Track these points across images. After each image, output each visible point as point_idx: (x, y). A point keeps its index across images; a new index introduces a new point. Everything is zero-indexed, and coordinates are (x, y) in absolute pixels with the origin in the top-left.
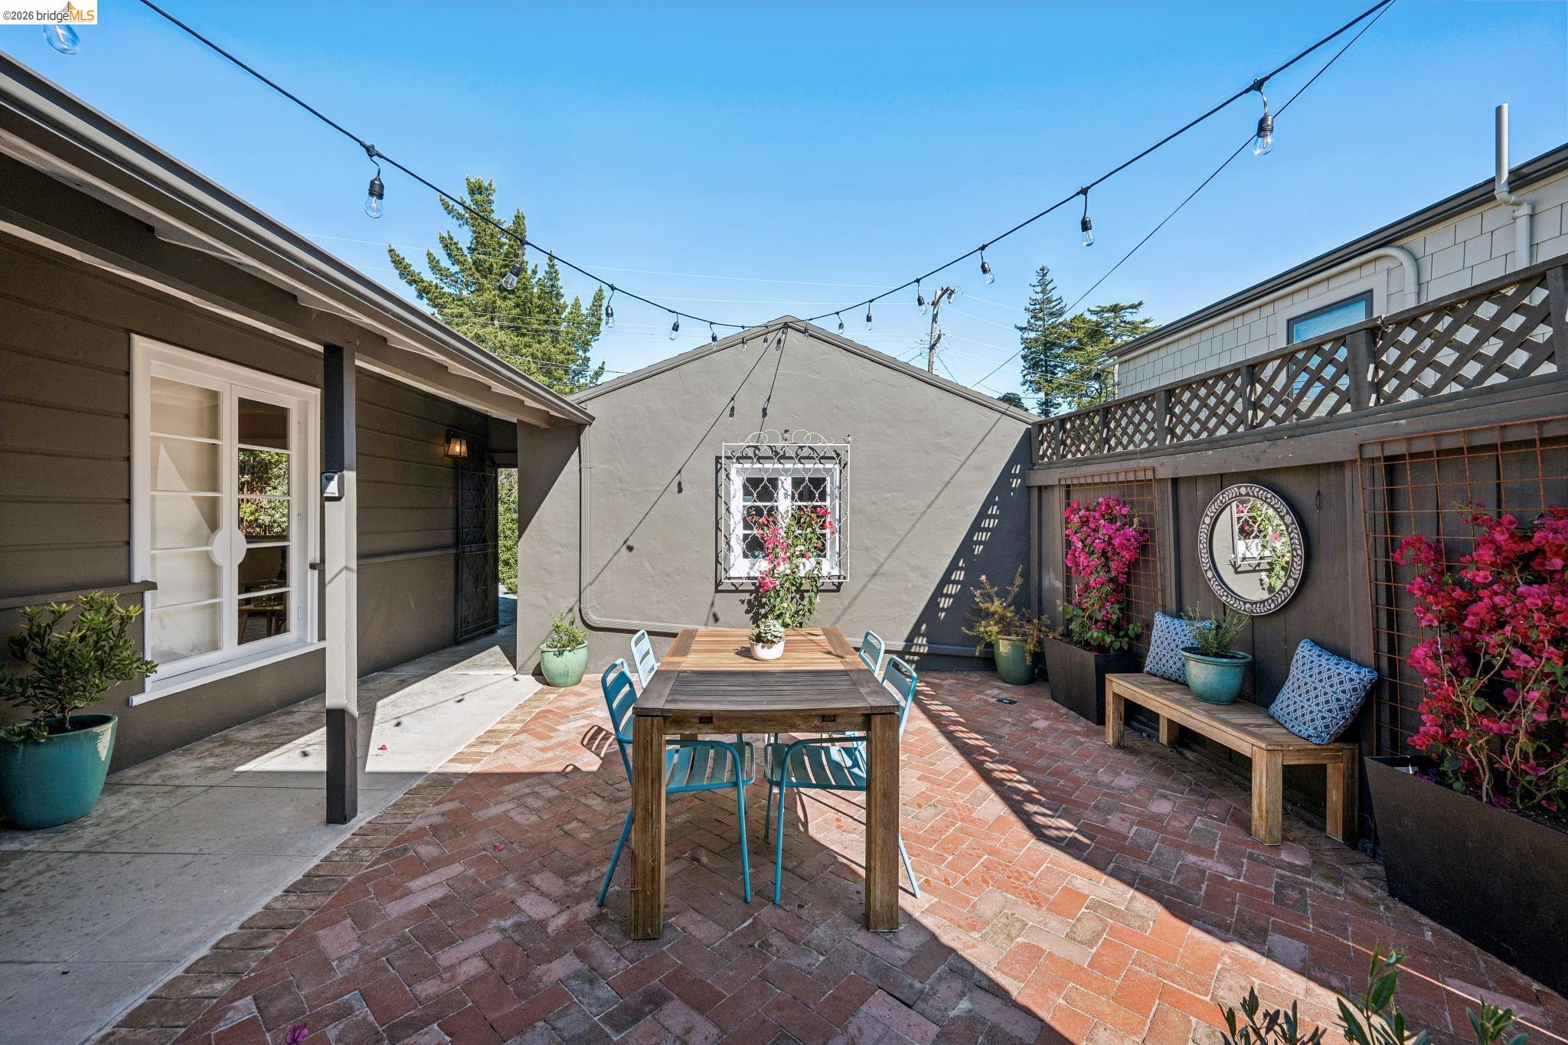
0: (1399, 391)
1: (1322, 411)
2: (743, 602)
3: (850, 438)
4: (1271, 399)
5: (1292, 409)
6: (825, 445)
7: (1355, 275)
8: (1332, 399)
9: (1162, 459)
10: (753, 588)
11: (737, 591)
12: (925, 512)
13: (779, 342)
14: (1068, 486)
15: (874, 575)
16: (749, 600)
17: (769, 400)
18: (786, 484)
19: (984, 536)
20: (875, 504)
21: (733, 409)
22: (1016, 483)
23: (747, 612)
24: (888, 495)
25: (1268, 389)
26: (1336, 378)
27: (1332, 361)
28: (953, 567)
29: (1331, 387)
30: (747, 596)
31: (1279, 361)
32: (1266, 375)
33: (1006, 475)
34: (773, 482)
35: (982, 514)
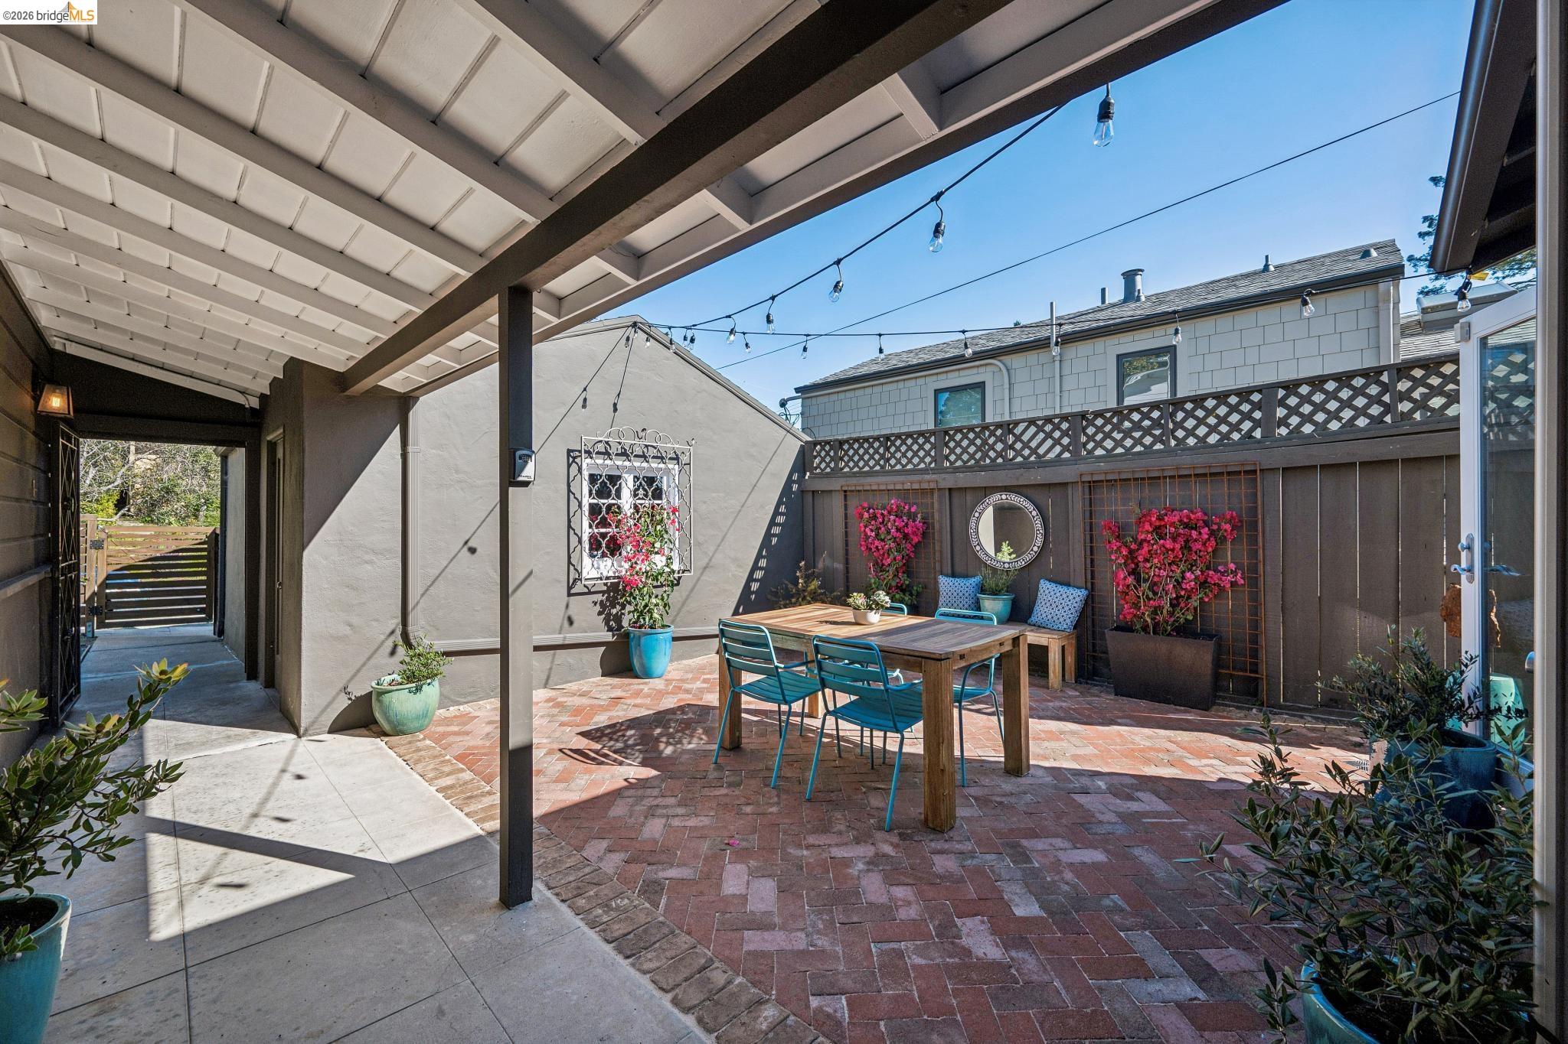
0: (1094, 448)
1: (1051, 455)
2: (595, 603)
3: (693, 442)
4: (1021, 445)
5: (1034, 451)
6: (668, 446)
7: (975, 371)
8: (1058, 449)
9: (943, 476)
10: (605, 588)
11: (590, 593)
12: (740, 511)
13: (628, 339)
14: (845, 491)
15: (705, 568)
16: (602, 601)
17: (619, 395)
18: (628, 484)
19: (776, 530)
20: (705, 503)
21: (585, 400)
22: (795, 487)
23: (600, 613)
24: (714, 495)
25: (1018, 438)
26: (1061, 438)
27: (1059, 429)
28: (759, 556)
29: (1057, 442)
30: (599, 597)
31: (1026, 424)
32: (1018, 430)
33: (789, 482)
34: (614, 479)
35: (776, 513)
